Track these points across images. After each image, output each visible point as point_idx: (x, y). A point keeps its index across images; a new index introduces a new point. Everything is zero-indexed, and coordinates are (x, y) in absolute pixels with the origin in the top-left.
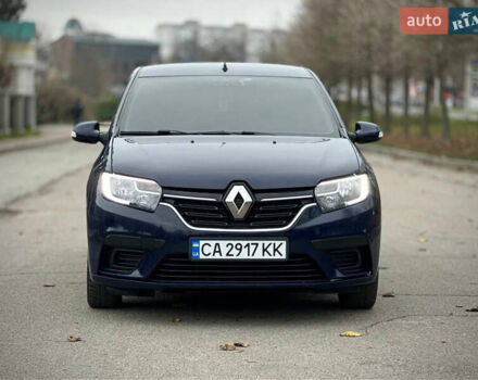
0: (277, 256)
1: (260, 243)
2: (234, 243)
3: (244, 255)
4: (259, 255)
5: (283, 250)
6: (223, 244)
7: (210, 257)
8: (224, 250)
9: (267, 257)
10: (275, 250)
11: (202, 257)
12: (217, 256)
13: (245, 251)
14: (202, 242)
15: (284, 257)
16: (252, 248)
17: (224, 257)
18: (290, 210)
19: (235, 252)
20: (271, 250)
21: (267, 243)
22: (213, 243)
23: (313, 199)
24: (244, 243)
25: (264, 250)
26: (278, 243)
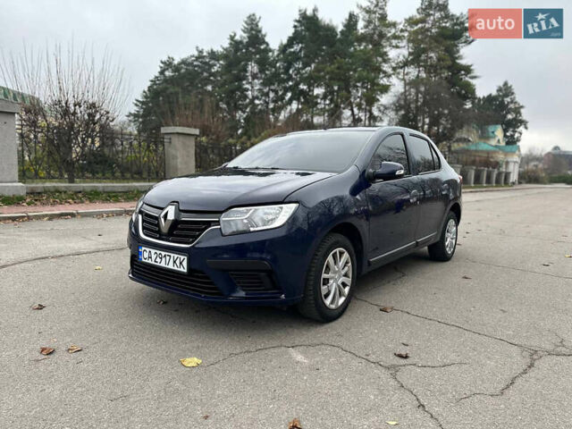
0: (182, 269)
1: (172, 255)
2: (158, 252)
3: (163, 264)
4: (171, 266)
5: (185, 263)
6: (153, 251)
7: (146, 261)
8: (154, 257)
9: (175, 268)
10: (181, 263)
11: (143, 260)
12: (150, 261)
13: (164, 259)
14: (143, 248)
15: (185, 271)
16: (168, 258)
17: (153, 263)
18: (198, 230)
19: (158, 260)
20: (178, 262)
21: (176, 256)
22: (148, 250)
23: (218, 223)
24: (163, 253)
25: (174, 262)
26: (182, 257)
